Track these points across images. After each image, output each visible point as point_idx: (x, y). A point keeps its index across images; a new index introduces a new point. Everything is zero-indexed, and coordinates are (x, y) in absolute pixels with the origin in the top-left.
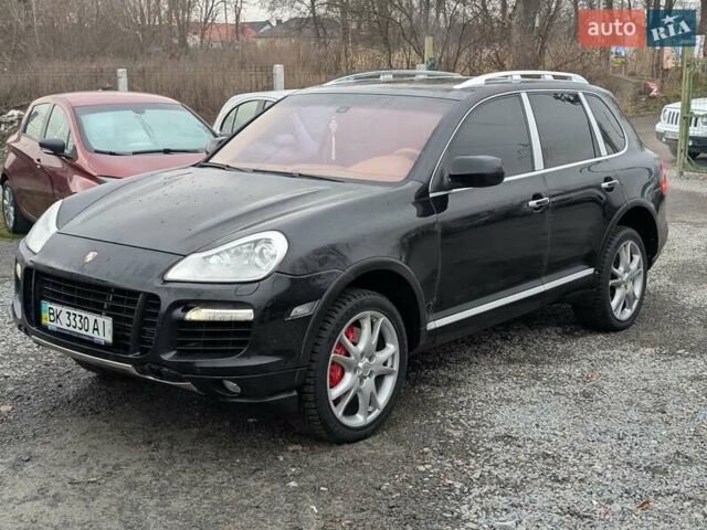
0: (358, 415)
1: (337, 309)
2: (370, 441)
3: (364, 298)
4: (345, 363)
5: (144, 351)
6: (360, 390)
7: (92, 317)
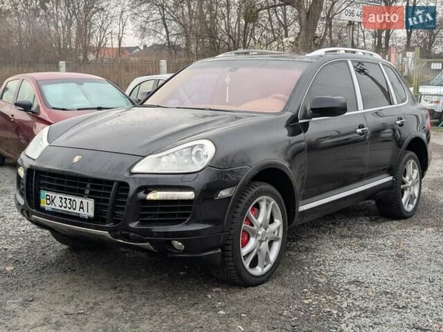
0: (257, 267)
1: (245, 193)
2: (266, 285)
3: (262, 187)
4: (251, 230)
5: (116, 222)
6: (259, 250)
7: (78, 200)
